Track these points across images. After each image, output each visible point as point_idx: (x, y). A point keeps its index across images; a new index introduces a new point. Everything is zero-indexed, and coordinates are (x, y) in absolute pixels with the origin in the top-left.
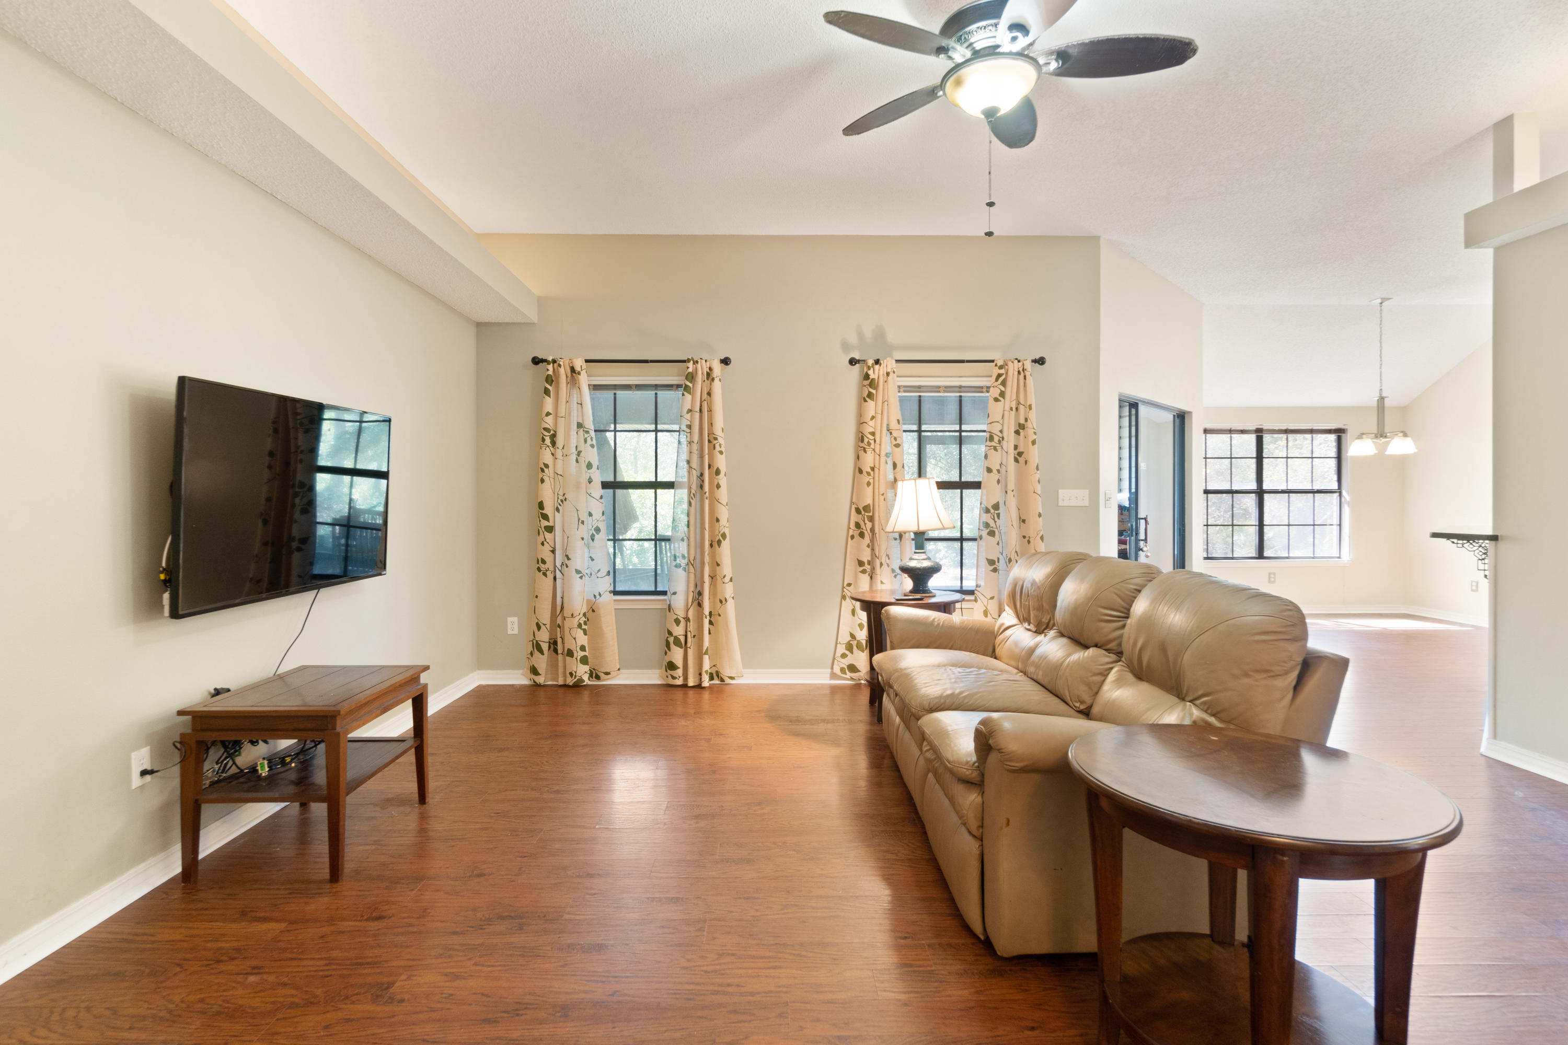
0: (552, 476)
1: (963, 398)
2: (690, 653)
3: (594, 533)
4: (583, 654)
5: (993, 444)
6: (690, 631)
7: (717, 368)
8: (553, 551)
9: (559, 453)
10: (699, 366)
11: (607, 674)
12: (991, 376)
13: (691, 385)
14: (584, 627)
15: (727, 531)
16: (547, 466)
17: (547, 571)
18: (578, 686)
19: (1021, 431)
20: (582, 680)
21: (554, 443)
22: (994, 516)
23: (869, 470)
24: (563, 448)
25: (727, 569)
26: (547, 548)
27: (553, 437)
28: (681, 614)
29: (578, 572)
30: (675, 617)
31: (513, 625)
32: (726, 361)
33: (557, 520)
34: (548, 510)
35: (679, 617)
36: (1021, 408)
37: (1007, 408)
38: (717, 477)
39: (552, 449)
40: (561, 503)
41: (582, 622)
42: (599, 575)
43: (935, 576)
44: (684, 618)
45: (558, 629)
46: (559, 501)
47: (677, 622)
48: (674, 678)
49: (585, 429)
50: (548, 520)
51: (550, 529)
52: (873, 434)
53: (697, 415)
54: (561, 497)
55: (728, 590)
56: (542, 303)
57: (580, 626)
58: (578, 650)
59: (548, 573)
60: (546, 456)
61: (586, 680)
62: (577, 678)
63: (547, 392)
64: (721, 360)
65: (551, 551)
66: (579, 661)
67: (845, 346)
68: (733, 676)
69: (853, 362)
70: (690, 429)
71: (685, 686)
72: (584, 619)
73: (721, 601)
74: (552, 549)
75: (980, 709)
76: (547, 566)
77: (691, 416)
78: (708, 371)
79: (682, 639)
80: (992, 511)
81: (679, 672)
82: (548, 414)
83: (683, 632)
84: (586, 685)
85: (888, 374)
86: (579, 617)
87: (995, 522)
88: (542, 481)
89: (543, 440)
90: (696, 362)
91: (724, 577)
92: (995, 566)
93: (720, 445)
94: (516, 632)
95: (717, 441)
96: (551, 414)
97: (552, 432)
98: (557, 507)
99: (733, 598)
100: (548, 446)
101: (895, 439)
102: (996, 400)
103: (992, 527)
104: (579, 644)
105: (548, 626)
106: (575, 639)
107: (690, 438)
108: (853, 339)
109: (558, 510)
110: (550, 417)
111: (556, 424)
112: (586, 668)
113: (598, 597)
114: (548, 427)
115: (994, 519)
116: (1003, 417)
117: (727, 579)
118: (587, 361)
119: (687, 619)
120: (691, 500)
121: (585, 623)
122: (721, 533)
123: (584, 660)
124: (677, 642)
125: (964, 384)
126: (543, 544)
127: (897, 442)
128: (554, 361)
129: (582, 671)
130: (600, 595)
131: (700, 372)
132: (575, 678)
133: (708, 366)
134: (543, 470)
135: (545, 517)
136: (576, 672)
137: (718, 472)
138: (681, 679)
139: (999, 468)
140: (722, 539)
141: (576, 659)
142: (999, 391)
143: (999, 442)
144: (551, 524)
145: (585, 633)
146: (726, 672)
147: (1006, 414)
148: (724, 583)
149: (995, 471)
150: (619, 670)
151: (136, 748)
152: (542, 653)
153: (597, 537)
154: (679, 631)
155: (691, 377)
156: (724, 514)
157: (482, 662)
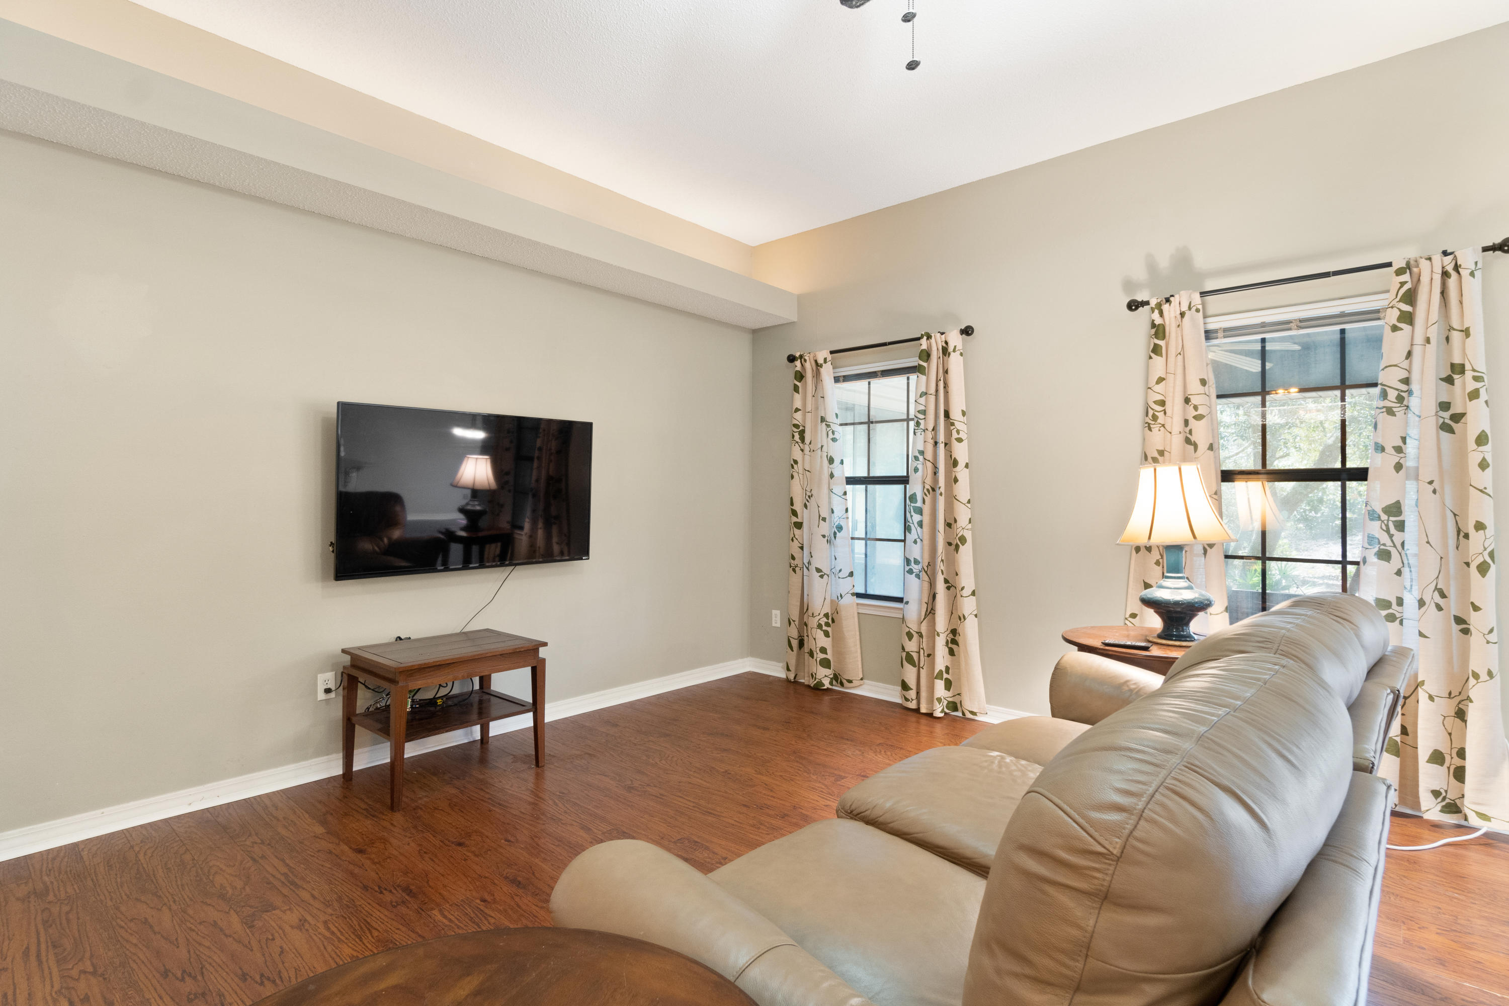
0: (801, 471)
1: (1347, 335)
2: (923, 673)
3: (836, 531)
4: (823, 656)
5: (1387, 404)
6: (923, 649)
7: (955, 339)
8: (802, 548)
9: (807, 448)
10: (933, 340)
11: (850, 681)
12: (1388, 291)
13: (925, 364)
14: (824, 628)
15: (968, 535)
16: (796, 462)
17: (796, 567)
18: (817, 689)
19: (1455, 377)
20: (820, 683)
21: (802, 439)
22: (1387, 526)
23: (1156, 455)
24: (810, 443)
25: (967, 580)
26: (796, 544)
27: (802, 434)
28: (914, 627)
29: (818, 570)
30: (908, 630)
31: (777, 618)
32: (967, 331)
33: (804, 516)
34: (798, 507)
35: (911, 630)
36: (1456, 336)
37: (1419, 339)
38: (955, 469)
39: (801, 445)
40: (809, 499)
41: (823, 624)
42: (841, 575)
43: (1201, 614)
44: (917, 633)
45: (805, 627)
46: (807, 497)
47: (910, 636)
48: (907, 700)
49: (827, 423)
50: (797, 516)
51: (799, 525)
52: (1162, 403)
53: (932, 399)
54: (808, 494)
55: (968, 606)
56: (802, 300)
57: (820, 626)
58: (818, 651)
59: (797, 569)
60: (796, 450)
61: (826, 683)
62: (817, 680)
63: (796, 389)
64: (961, 330)
65: (799, 547)
66: (818, 663)
67: (1128, 285)
68: (975, 710)
69: (1133, 306)
70: (925, 415)
71: (917, 710)
72: (825, 620)
73: (960, 619)
74: (801, 545)
75: (909, 837)
76: (796, 562)
77: (926, 399)
78: (944, 345)
79: (915, 655)
80: (1384, 517)
81: (912, 694)
82: (797, 410)
83: (915, 649)
84: (828, 689)
85: (1182, 314)
86: (819, 617)
87: (1391, 536)
88: (792, 477)
89: (793, 436)
90: (929, 337)
91: (963, 588)
92: (1390, 611)
93: (958, 432)
94: (778, 625)
95: (954, 427)
96: (800, 410)
97: (801, 428)
98: (805, 503)
99: (976, 616)
100: (797, 442)
101: (1196, 408)
102: (1395, 328)
103: (1384, 545)
104: (820, 645)
105: (797, 623)
106: (815, 639)
107: (925, 426)
108: (1140, 273)
109: (806, 506)
110: (799, 413)
111: (804, 420)
112: (829, 672)
113: (840, 598)
114: (797, 422)
115: (1388, 531)
116: (1409, 354)
117: (966, 592)
118: (832, 352)
119: (920, 635)
120: (925, 497)
121: (827, 624)
122: (959, 536)
123: (826, 663)
124: (910, 659)
125: (1349, 309)
126: (792, 540)
127: (1199, 412)
128: (801, 357)
129: (824, 675)
130: (841, 595)
131: (934, 348)
132: (815, 680)
133: (944, 340)
134: (793, 467)
135: (794, 513)
136: (816, 674)
137: (955, 463)
138: (915, 702)
139: (1399, 443)
140: (959, 543)
141: (816, 660)
142: (1399, 313)
143: (1400, 399)
144: (799, 520)
145: (827, 634)
146: (968, 704)
147: (1417, 351)
148: (962, 596)
149: (1389, 449)
150: (862, 679)
151: (323, 671)
152: (793, 651)
153: (838, 534)
154: (911, 646)
155: (926, 355)
156: (963, 515)
157: (754, 650)
